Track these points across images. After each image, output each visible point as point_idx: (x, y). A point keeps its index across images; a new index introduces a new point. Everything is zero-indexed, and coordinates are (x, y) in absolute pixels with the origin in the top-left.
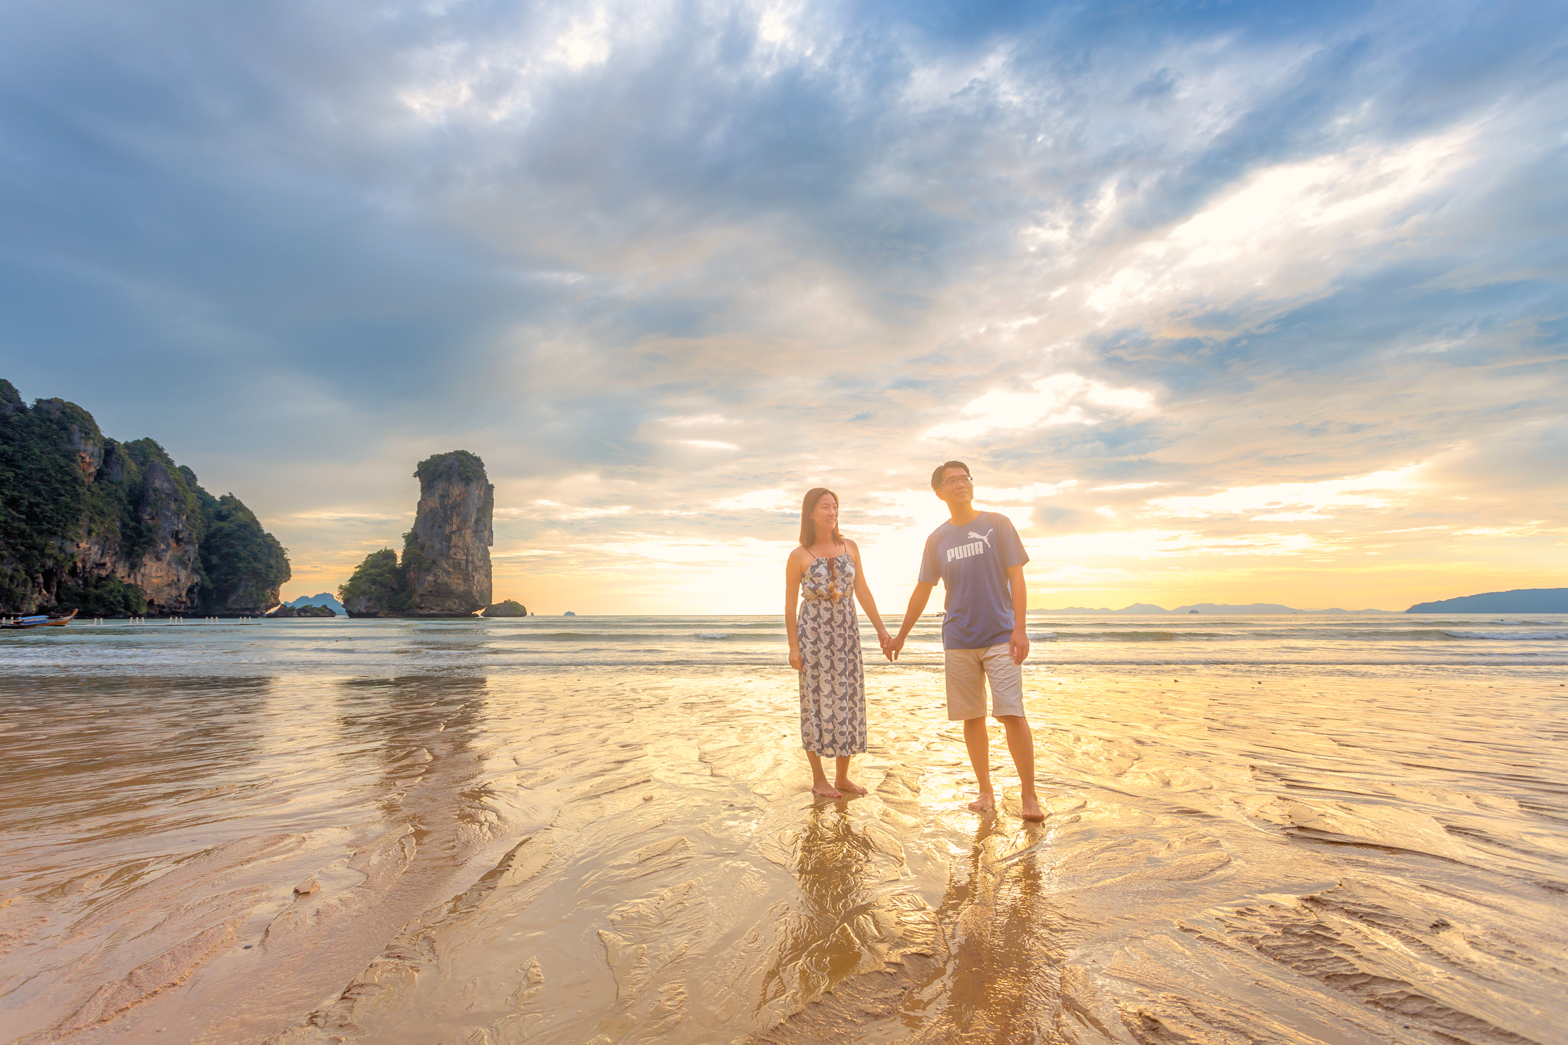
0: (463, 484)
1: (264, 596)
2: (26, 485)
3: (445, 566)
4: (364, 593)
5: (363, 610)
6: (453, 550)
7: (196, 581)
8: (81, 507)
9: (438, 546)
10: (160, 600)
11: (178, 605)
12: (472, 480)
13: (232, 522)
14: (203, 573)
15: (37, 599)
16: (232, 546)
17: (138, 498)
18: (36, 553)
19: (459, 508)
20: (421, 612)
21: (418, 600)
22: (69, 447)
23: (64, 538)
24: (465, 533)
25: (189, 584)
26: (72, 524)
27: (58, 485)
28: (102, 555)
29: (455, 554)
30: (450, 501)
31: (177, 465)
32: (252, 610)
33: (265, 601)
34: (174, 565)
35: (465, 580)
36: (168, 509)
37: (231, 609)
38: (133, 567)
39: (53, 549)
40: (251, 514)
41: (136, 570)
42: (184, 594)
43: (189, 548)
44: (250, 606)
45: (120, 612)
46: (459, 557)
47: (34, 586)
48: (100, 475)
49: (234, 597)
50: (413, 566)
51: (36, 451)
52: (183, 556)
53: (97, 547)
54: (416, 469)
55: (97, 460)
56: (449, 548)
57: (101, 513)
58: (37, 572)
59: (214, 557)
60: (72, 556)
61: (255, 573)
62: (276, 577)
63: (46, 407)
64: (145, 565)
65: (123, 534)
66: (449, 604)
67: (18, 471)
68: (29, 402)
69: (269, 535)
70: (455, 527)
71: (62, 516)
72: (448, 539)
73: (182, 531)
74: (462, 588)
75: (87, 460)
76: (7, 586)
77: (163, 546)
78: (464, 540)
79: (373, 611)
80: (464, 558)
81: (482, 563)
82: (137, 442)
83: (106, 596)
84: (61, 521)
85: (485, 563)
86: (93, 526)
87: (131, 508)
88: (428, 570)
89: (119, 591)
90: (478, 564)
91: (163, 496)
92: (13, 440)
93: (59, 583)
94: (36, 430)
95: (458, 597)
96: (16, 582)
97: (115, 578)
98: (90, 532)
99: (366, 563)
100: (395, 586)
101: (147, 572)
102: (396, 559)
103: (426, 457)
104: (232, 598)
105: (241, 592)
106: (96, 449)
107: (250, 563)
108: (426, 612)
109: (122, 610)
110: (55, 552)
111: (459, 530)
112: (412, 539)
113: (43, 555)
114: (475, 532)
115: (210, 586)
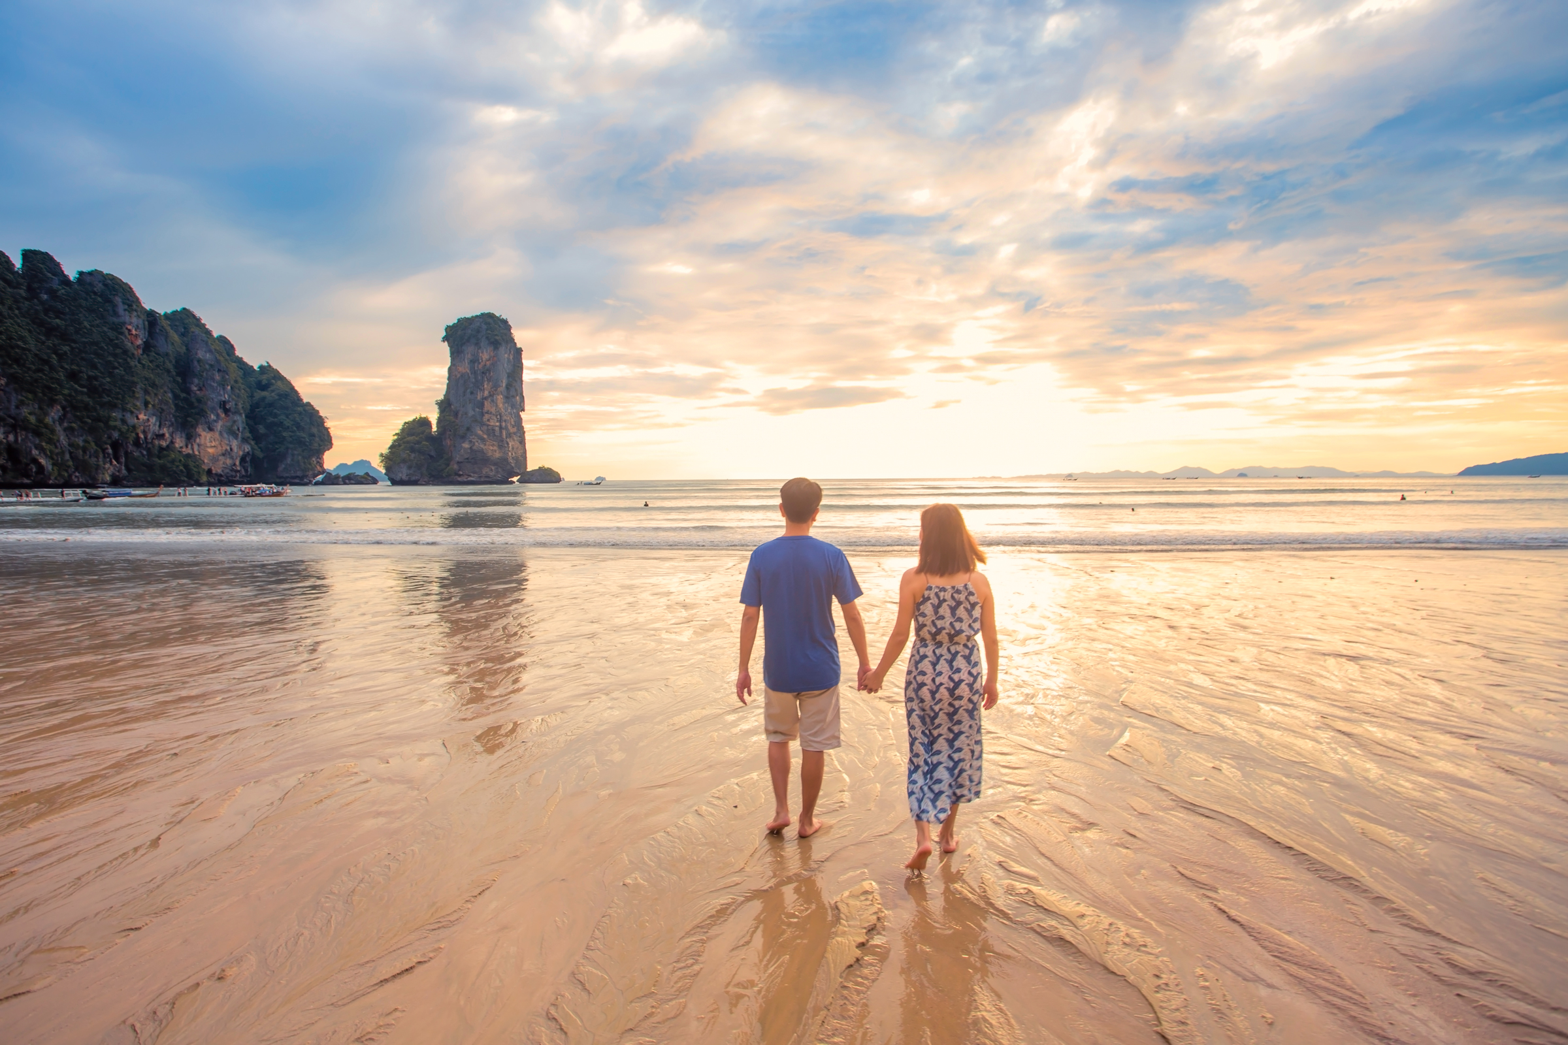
0: (492, 348)
1: (310, 464)
2: (83, 359)
3: (480, 432)
4: (404, 461)
5: (405, 478)
6: (487, 417)
7: (247, 450)
8: (135, 379)
9: (471, 413)
10: (217, 469)
11: (234, 474)
12: (500, 344)
13: (273, 391)
14: (253, 443)
15: (109, 470)
16: (276, 416)
17: (184, 369)
18: (101, 425)
19: (490, 373)
20: (459, 479)
21: (456, 467)
22: (115, 320)
23: (124, 410)
24: (497, 399)
25: (241, 453)
26: (130, 396)
27: (111, 358)
28: (160, 426)
29: (488, 420)
30: (480, 366)
31: (215, 335)
32: (301, 478)
33: (313, 469)
34: (226, 435)
35: (500, 447)
36: (213, 379)
37: (282, 477)
38: (190, 438)
39: (116, 420)
40: (289, 383)
41: (192, 440)
42: (238, 463)
43: (237, 418)
44: (299, 474)
45: (184, 481)
46: (492, 424)
47: (104, 457)
48: (147, 347)
49: (283, 466)
50: (448, 433)
51: (86, 323)
52: (232, 426)
53: (154, 418)
54: (444, 334)
55: (143, 332)
56: (482, 415)
57: (154, 385)
58: (106, 444)
59: (261, 426)
60: (134, 427)
61: (300, 442)
62: (320, 445)
63: (88, 279)
64: (200, 435)
65: (176, 405)
66: (485, 471)
67: (74, 345)
68: (72, 274)
69: (309, 404)
70: (486, 393)
71: (120, 389)
72: (481, 405)
73: (229, 401)
74: (497, 455)
75: (134, 332)
76: (81, 457)
77: (213, 417)
78: (497, 406)
79: (413, 478)
80: (498, 424)
81: (515, 430)
82: (175, 313)
83: (169, 465)
84: (118, 393)
85: (518, 430)
86: (148, 398)
87: (179, 379)
88: (463, 437)
89: (180, 461)
90: (512, 430)
91: (207, 367)
92: (63, 313)
93: (126, 453)
94: (84, 303)
95: (495, 464)
96: (88, 453)
97: (175, 448)
98: (146, 404)
99: (403, 430)
100: (433, 453)
101: (202, 442)
102: (431, 427)
103: (452, 321)
104: (282, 467)
105: (289, 460)
106: (141, 321)
107: (293, 432)
108: (464, 479)
109: (186, 479)
110: (118, 423)
111: (491, 395)
112: (445, 406)
113: (109, 427)
114: (507, 398)
115: (260, 455)
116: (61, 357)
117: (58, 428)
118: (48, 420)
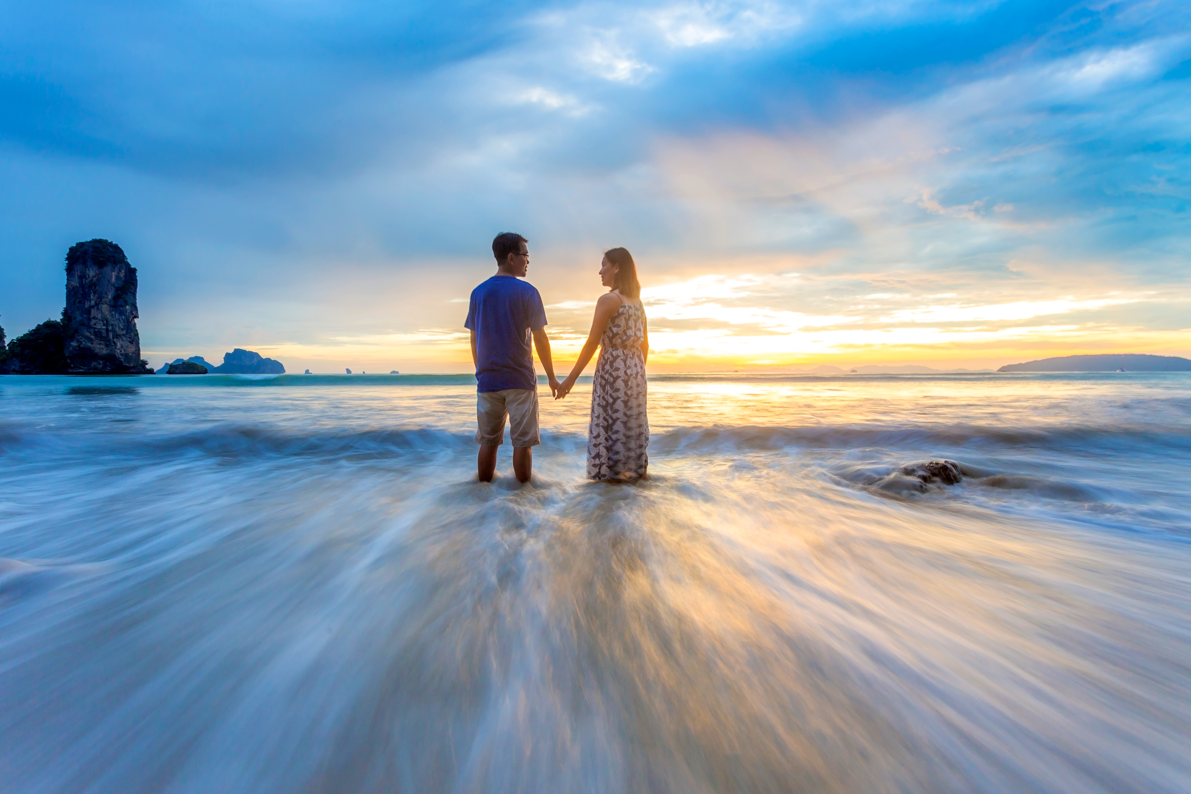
6: (93, 321)
9: (79, 318)
12: (106, 264)
19: (95, 287)
20: (71, 370)
21: (68, 361)
24: (101, 308)
29: (95, 324)
30: (87, 281)
35: (107, 346)
46: (99, 327)
56: (89, 320)
66: (94, 364)
70: (93, 303)
72: (88, 312)
74: (105, 351)
78: (102, 313)
80: (104, 327)
95: (102, 359)
111: (97, 304)
114: (116, 307)
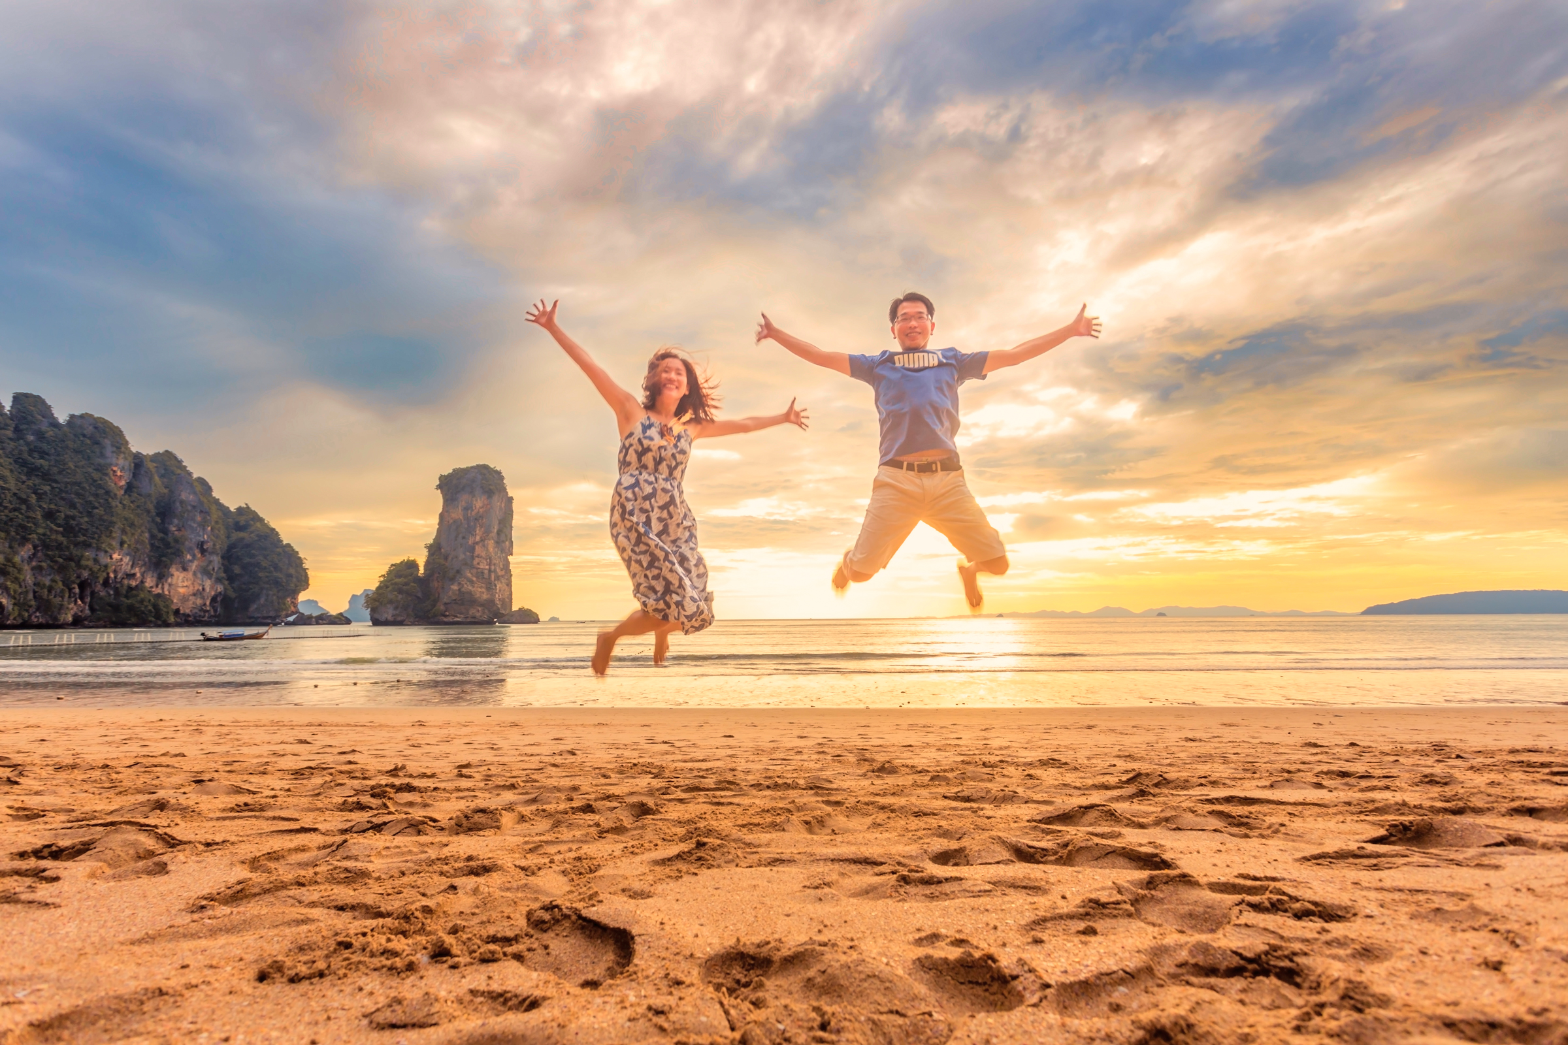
0: (485, 497)
1: (284, 604)
2: (63, 499)
3: (469, 575)
4: (391, 602)
5: (390, 618)
6: (477, 560)
7: (219, 590)
8: (114, 519)
9: (462, 556)
10: (186, 609)
11: (202, 614)
12: (493, 493)
13: (252, 532)
14: (226, 582)
15: (72, 610)
16: (253, 556)
17: (165, 511)
18: (73, 564)
19: (482, 520)
20: (445, 620)
21: (442, 608)
22: (101, 461)
23: (98, 549)
24: (488, 544)
25: (213, 593)
26: (107, 537)
27: (91, 498)
28: (132, 566)
29: (478, 564)
30: (473, 513)
31: (195, 476)
32: (274, 618)
33: (286, 609)
34: (199, 575)
35: (489, 589)
36: (193, 520)
37: (253, 617)
38: (161, 577)
39: (88, 560)
41: (164, 580)
42: (208, 603)
43: (213, 558)
44: (272, 614)
45: (151, 621)
46: (481, 567)
47: (70, 597)
48: (129, 488)
49: (255, 606)
50: (436, 575)
51: (71, 464)
52: (207, 566)
53: (128, 558)
54: (438, 483)
55: (127, 473)
56: (473, 558)
57: (132, 525)
58: (74, 582)
59: (236, 567)
60: (106, 566)
61: (277, 583)
62: (296, 586)
63: (79, 422)
64: (172, 575)
65: (152, 545)
66: (472, 612)
67: (55, 485)
68: (62, 417)
69: (288, 545)
70: (478, 538)
71: (97, 528)
72: (472, 549)
73: (207, 542)
74: (485, 596)
75: (119, 473)
76: (45, 597)
77: (189, 557)
78: (487, 550)
79: (399, 619)
80: (487, 567)
81: (503, 573)
82: (158, 455)
83: (137, 605)
84: (95, 533)
85: (506, 573)
86: (125, 538)
87: (158, 520)
88: (452, 580)
89: (150, 600)
90: (500, 573)
91: (189, 508)
92: (47, 454)
93: (93, 594)
94: (71, 444)
95: (482, 605)
96: (53, 592)
97: (145, 587)
98: (122, 543)
99: (389, 572)
100: (420, 595)
101: (174, 582)
102: (418, 570)
103: (447, 472)
104: (254, 607)
105: (262, 601)
106: (127, 463)
107: (270, 572)
108: (450, 619)
109: (153, 619)
110: (90, 563)
111: (482, 540)
112: (434, 549)
113: (79, 566)
114: (497, 543)
115: (232, 594)
116: (40, 497)
117: (26, 567)
118: (17, 559)
